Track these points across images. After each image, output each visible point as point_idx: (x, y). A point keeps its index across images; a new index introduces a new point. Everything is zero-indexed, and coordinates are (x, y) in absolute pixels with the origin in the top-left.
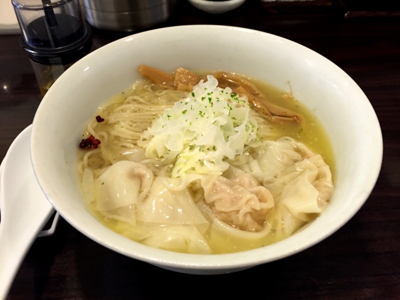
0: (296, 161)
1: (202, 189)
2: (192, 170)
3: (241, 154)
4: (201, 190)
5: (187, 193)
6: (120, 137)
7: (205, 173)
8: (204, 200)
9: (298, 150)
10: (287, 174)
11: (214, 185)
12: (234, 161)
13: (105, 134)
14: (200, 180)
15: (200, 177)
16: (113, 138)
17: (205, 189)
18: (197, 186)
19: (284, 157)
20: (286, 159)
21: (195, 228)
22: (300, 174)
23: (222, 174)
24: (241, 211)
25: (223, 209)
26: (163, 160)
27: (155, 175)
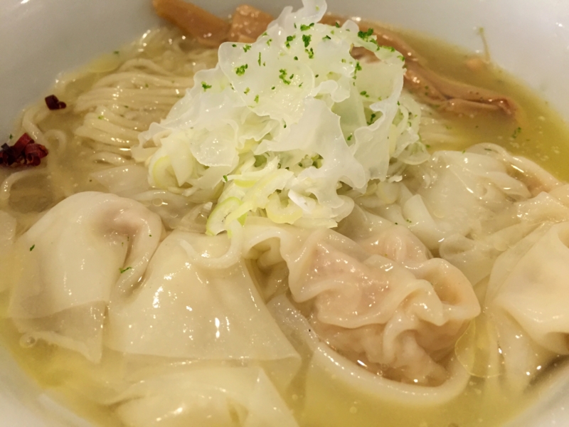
0: (513, 199)
1: (283, 264)
2: (260, 215)
3: (382, 179)
4: (281, 267)
5: (245, 275)
6: (93, 141)
7: (292, 223)
8: (289, 294)
11: (316, 253)
12: (364, 197)
13: (60, 135)
14: (278, 240)
15: (279, 233)
16: (79, 143)
17: (290, 265)
18: (271, 258)
19: (485, 191)
20: (491, 195)
21: (262, 372)
22: (531, 230)
23: (336, 225)
24: (390, 326)
25: (340, 321)
26: (189, 192)
27: (168, 228)
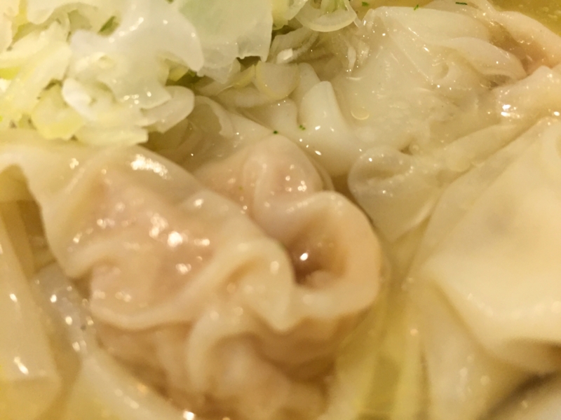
0: (496, 82)
3: (264, 55)
9: (505, 41)
10: (458, 136)
19: (445, 70)
20: (454, 76)
22: (517, 135)
23: (145, 139)
24: (200, 328)
